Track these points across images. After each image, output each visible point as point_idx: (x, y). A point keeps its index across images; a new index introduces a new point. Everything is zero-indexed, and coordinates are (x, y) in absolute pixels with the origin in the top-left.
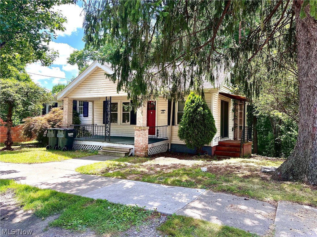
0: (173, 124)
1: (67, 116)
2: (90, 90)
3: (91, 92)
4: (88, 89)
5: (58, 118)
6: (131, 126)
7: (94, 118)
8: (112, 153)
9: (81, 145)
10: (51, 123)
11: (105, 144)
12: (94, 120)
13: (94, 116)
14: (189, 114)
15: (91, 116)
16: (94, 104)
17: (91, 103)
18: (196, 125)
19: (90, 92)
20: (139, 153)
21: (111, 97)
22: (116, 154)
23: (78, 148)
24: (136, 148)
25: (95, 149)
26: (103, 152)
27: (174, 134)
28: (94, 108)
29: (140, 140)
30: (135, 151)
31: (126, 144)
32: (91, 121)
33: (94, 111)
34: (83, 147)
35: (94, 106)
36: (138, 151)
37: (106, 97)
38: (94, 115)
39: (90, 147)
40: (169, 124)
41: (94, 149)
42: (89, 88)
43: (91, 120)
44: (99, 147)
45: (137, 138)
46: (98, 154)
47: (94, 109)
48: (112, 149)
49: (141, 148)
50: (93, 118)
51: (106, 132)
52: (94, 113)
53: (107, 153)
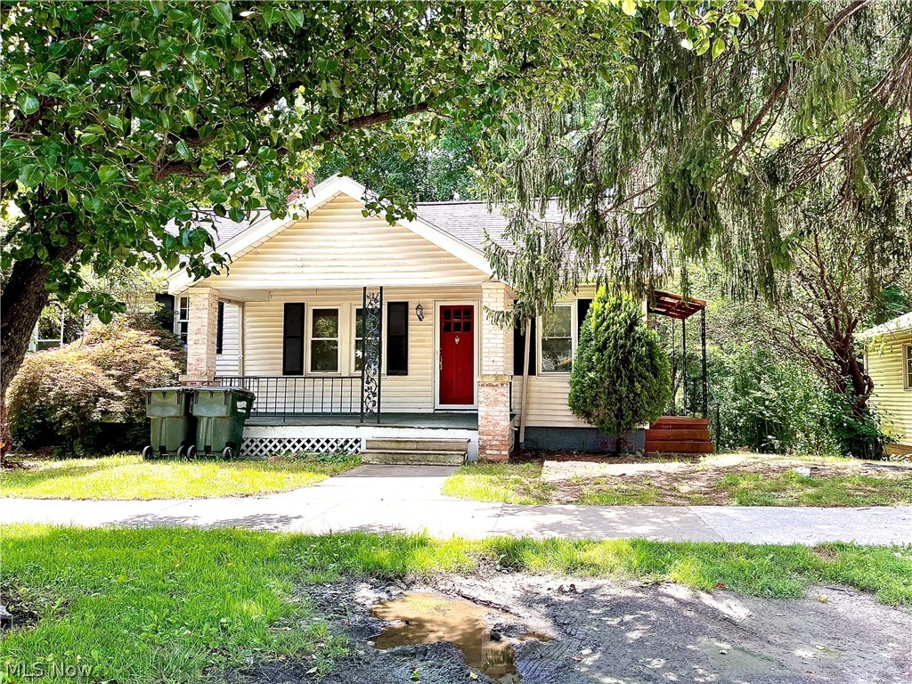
0: (532, 371)
1: (204, 347)
2: (300, 264)
3: (305, 270)
4: (296, 260)
5: (136, 356)
6: (391, 380)
7: (247, 358)
8: (417, 457)
9: (266, 442)
10: (113, 372)
11: (367, 433)
12: (246, 363)
13: (247, 352)
14: (616, 341)
15: (237, 352)
16: (247, 313)
17: (236, 308)
18: (636, 369)
19: (301, 270)
20: (495, 452)
21: (381, 288)
22: (431, 458)
23: (252, 451)
24: (485, 438)
25: (322, 451)
26: (380, 456)
27: (532, 400)
28: (247, 324)
29: (498, 413)
30: (482, 448)
31: (447, 429)
32: (237, 368)
33: (247, 335)
34: (275, 446)
35: (247, 319)
36: (492, 446)
37: (365, 288)
38: (247, 347)
39: (304, 446)
40: (518, 370)
41: (318, 451)
42: (299, 257)
43: (237, 363)
44: (342, 442)
45: (486, 409)
46: (364, 463)
47: (247, 330)
48: (402, 445)
49: (500, 438)
50: (243, 358)
51: (366, 394)
52: (247, 341)
53: (396, 456)
